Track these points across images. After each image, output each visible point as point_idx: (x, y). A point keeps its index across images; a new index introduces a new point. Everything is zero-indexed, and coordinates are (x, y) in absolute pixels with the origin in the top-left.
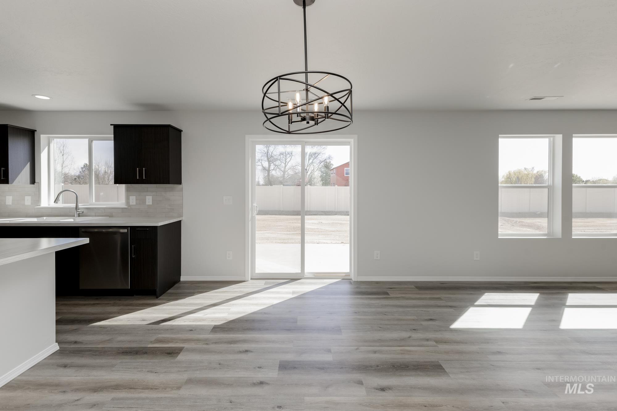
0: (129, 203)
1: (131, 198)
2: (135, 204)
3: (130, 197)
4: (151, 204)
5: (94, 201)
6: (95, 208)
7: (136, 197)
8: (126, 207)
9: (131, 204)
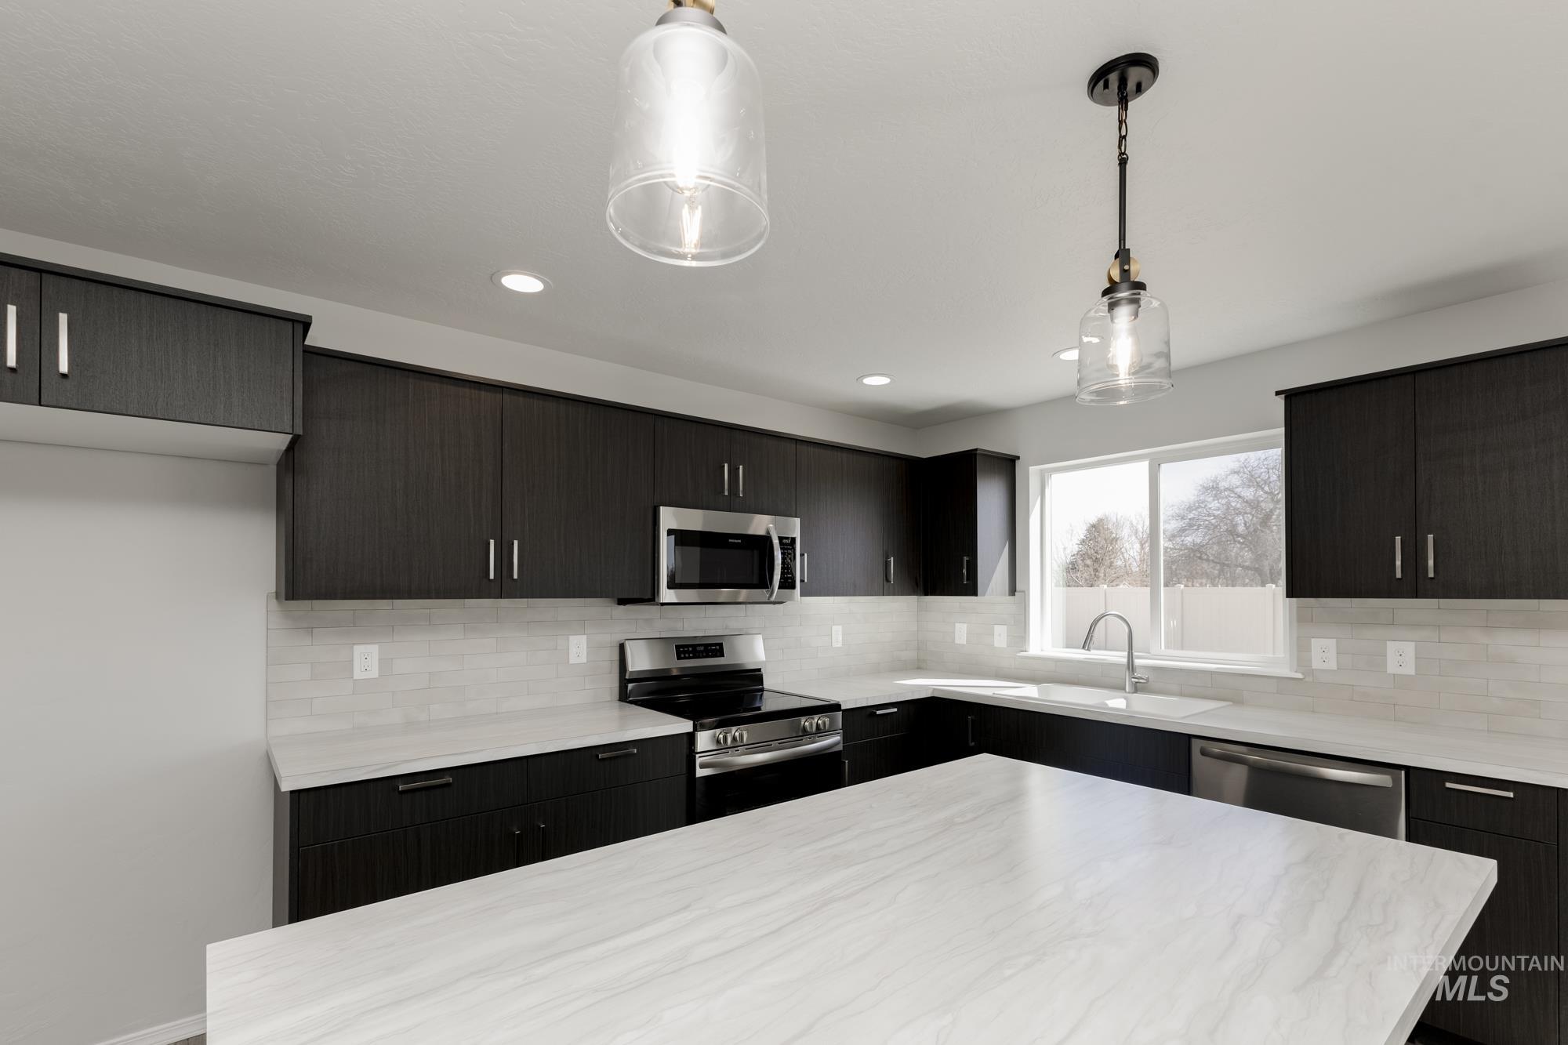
0: (1310, 661)
1: (1317, 644)
2: (1335, 667)
3: (1313, 640)
4: (1412, 672)
5: (1163, 647)
6: (1181, 670)
7: (1337, 642)
8: (1299, 676)
9: (1316, 664)
